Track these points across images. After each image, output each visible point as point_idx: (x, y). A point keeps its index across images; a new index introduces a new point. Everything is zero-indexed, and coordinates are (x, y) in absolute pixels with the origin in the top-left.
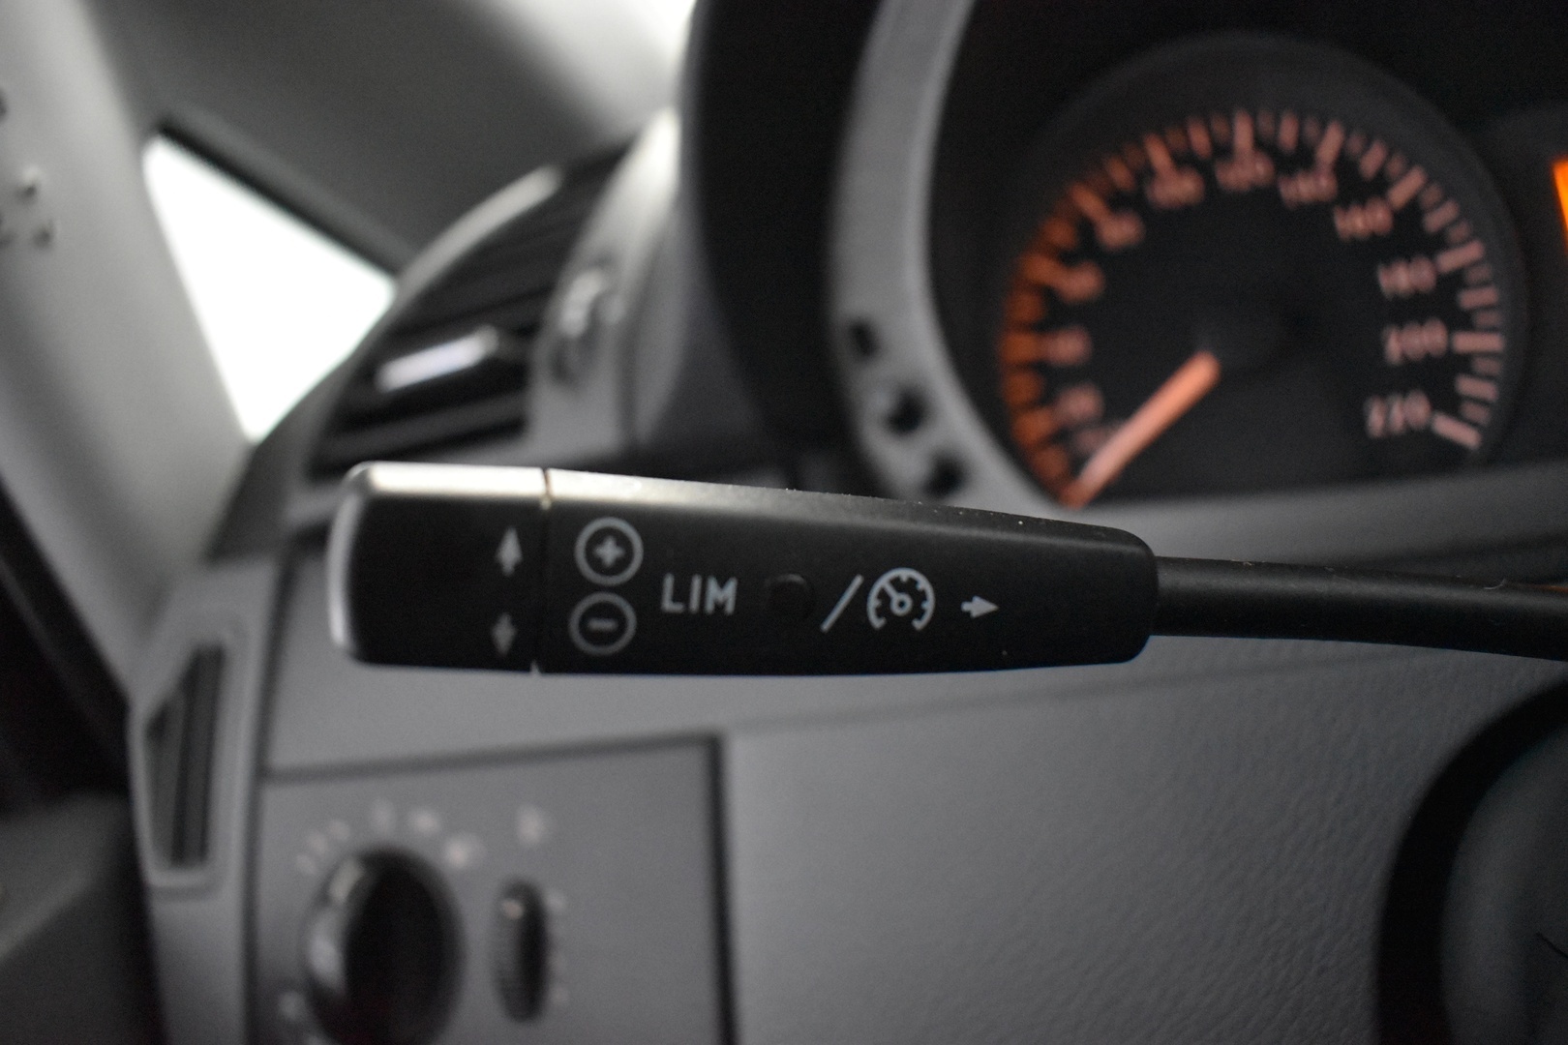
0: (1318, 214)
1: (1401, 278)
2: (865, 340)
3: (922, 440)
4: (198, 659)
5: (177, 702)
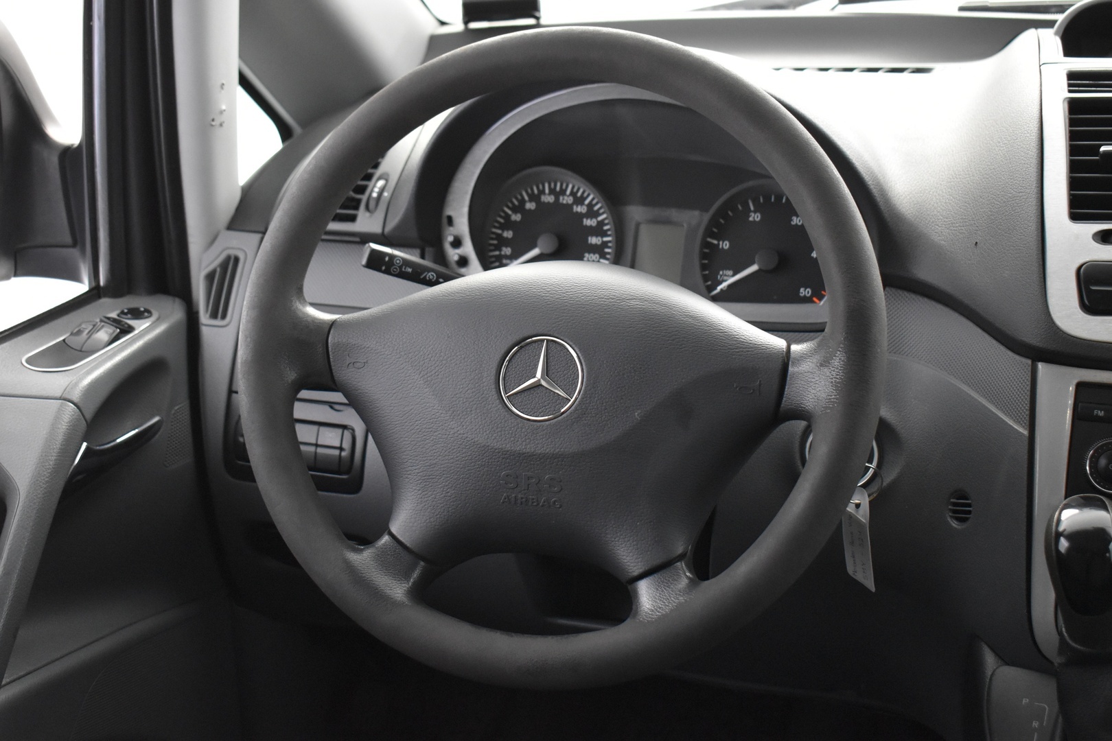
0: (581, 216)
1: (594, 240)
2: (450, 221)
3: (459, 251)
4: (228, 258)
5: (218, 270)
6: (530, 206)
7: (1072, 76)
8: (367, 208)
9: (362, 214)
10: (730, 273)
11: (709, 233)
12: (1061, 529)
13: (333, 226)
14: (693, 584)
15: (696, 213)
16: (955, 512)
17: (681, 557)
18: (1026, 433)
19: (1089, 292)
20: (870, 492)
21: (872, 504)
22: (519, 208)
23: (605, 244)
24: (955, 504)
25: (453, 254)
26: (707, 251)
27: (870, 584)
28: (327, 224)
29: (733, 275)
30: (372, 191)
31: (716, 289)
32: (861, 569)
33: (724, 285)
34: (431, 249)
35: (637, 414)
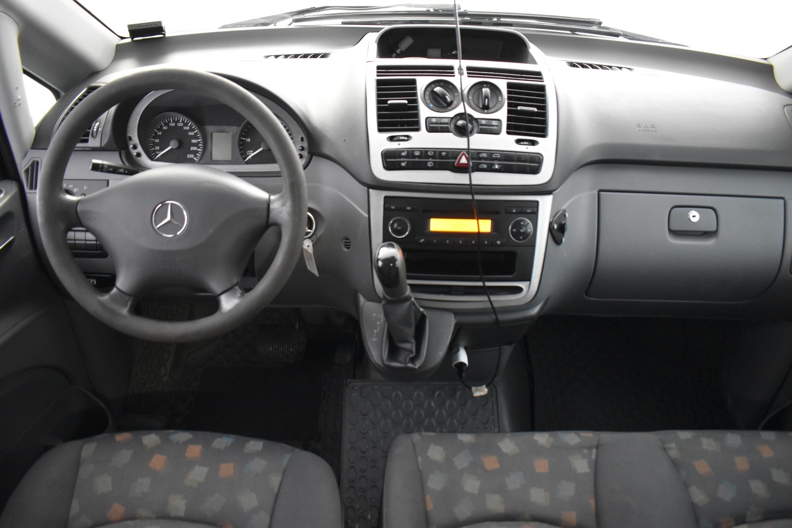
0: (187, 131)
1: (194, 141)
2: (130, 139)
3: (136, 151)
4: (34, 162)
5: (30, 168)
6: (165, 128)
7: (379, 68)
8: (92, 136)
9: (90, 138)
10: (252, 151)
11: (241, 135)
12: (380, 257)
13: (79, 145)
14: (242, 295)
15: (235, 127)
16: (345, 245)
17: (236, 285)
18: (367, 216)
19: (386, 162)
20: (312, 240)
21: (314, 245)
22: (160, 129)
23: (199, 143)
24: (345, 242)
25: (134, 153)
26: (241, 143)
27: (316, 273)
28: (76, 144)
29: (253, 153)
30: (93, 129)
31: (246, 159)
32: (312, 268)
33: (250, 157)
34: (124, 151)
35: (211, 231)
